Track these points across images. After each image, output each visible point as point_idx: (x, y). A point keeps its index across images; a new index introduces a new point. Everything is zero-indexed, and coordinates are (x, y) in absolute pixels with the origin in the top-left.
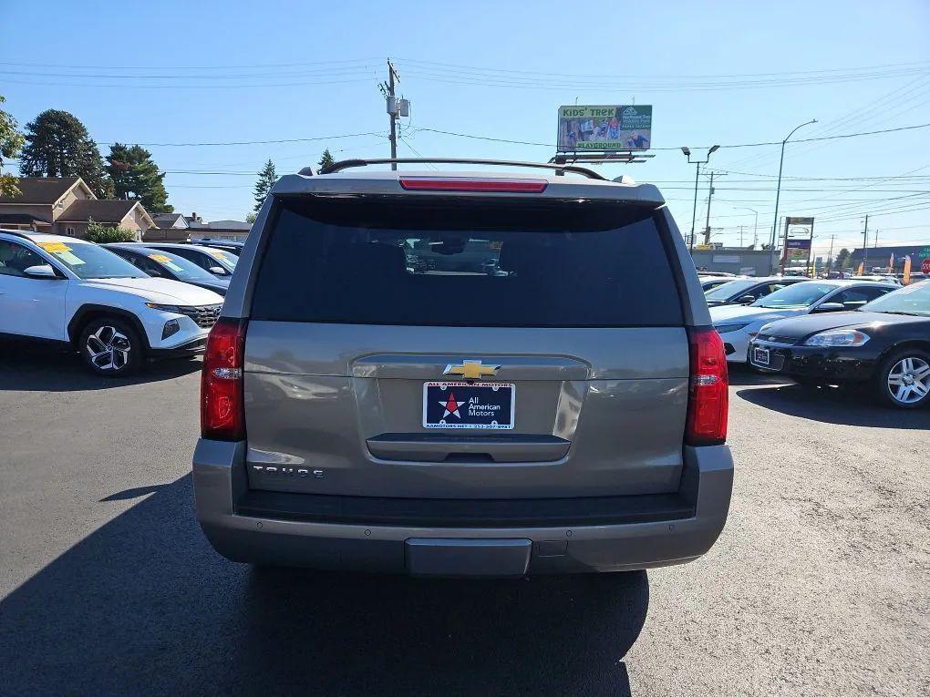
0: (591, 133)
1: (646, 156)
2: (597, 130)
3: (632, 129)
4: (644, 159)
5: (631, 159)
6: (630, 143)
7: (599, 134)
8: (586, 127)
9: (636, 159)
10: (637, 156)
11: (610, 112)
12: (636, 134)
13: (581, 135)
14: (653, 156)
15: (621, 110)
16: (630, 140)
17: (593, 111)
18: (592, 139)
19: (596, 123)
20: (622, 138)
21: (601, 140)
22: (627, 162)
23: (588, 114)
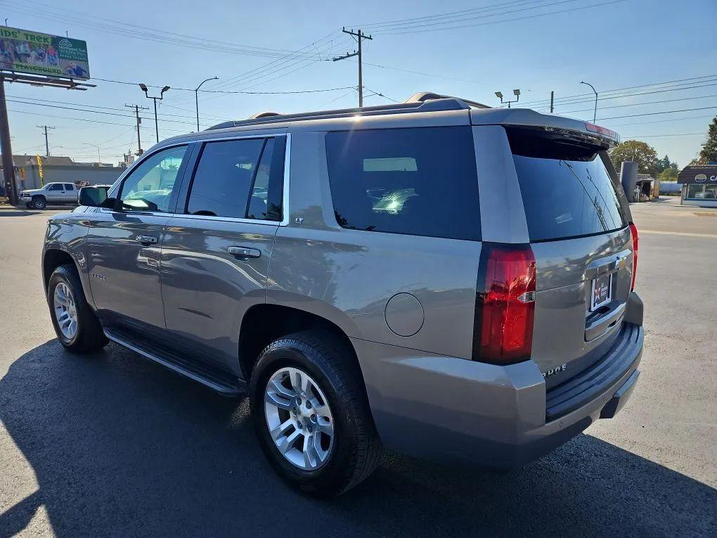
0: (29, 56)
1: (87, 85)
2: (33, 54)
3: (70, 59)
4: (85, 87)
5: (73, 86)
6: (70, 72)
7: (37, 59)
8: (22, 49)
9: (78, 86)
10: (80, 84)
11: (45, 39)
12: (75, 64)
13: (17, 56)
14: (94, 86)
15: (56, 40)
16: (69, 69)
17: (27, 35)
18: (31, 61)
19: (32, 47)
20: (61, 65)
21: (40, 64)
22: (68, 88)
23: (23, 38)
